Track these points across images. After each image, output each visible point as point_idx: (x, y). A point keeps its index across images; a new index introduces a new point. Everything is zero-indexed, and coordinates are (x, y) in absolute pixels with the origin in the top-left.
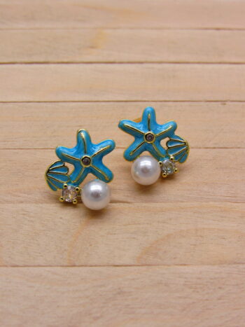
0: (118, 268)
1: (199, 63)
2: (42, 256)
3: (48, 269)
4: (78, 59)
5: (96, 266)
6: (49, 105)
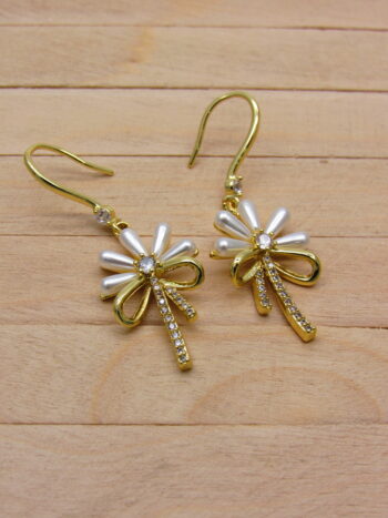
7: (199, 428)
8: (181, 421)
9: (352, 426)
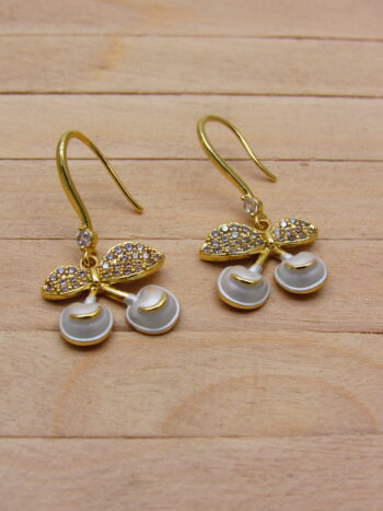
0: (131, 441)
1: (268, 95)
2: (14, 420)
3: (22, 441)
4: (79, 88)
5: (96, 437)
6: (32, 164)
7: (174, 441)
8: (154, 433)
9: (345, 437)
